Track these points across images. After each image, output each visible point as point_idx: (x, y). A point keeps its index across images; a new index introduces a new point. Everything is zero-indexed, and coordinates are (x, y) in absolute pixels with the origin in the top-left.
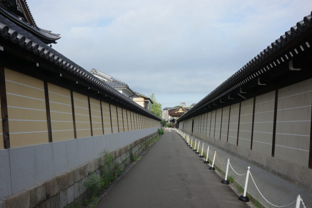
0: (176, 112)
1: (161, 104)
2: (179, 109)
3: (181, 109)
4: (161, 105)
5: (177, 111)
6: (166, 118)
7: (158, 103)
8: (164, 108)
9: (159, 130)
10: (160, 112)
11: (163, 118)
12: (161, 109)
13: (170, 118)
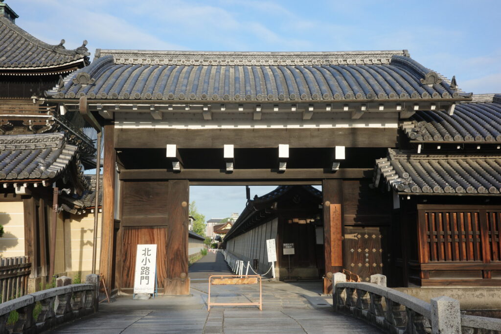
0: (223, 229)
1: (203, 215)
2: (227, 225)
3: (229, 224)
4: (204, 217)
5: (224, 227)
6: (211, 235)
7: (200, 215)
8: (209, 219)
9: (202, 250)
10: (202, 227)
11: (207, 236)
12: (204, 222)
13: (215, 235)
